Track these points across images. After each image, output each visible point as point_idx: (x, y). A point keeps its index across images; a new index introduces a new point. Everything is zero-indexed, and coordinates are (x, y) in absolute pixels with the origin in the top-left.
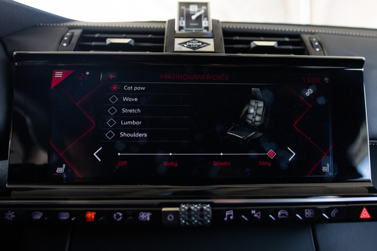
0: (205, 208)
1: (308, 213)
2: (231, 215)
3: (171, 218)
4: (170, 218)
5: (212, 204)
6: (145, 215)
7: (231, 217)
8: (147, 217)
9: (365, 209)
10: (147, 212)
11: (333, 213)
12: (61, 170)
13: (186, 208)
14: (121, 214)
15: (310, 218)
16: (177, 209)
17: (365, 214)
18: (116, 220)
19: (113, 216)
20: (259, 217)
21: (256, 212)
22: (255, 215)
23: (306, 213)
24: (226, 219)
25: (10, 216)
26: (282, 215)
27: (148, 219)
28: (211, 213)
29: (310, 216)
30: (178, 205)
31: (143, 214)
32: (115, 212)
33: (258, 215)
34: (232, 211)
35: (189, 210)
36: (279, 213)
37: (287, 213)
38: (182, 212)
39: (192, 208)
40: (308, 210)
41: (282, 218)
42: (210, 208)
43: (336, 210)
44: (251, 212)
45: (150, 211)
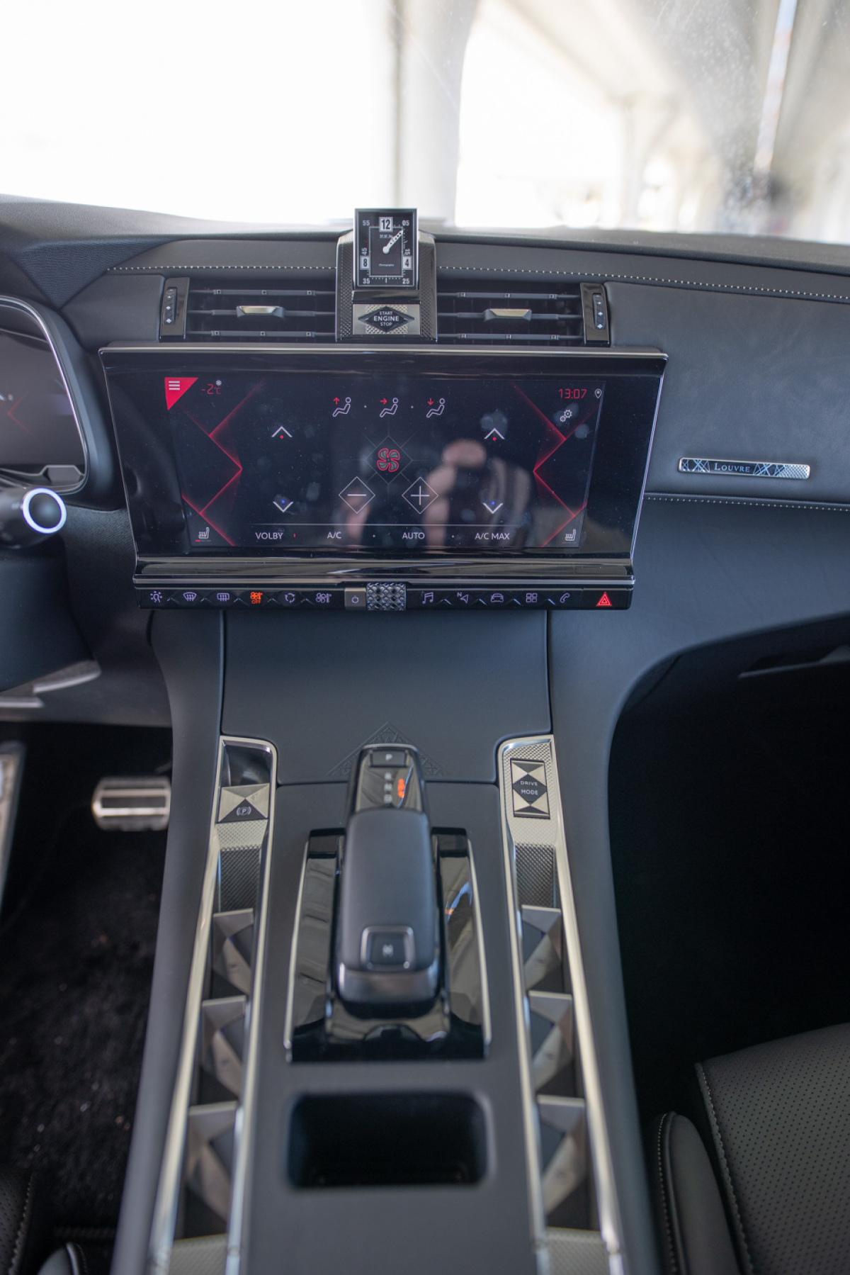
0: (398, 588)
1: (531, 598)
2: (431, 598)
3: (355, 600)
4: (355, 602)
5: (408, 585)
6: (323, 596)
7: (431, 601)
8: (326, 599)
9: (605, 595)
10: (325, 592)
11: (563, 599)
12: (205, 536)
13: (375, 588)
14: (293, 596)
15: (531, 603)
16: (364, 590)
17: (604, 601)
18: (289, 602)
19: (284, 597)
20: (466, 602)
21: (463, 596)
22: (462, 599)
23: (527, 598)
24: (424, 602)
25: (156, 597)
26: (496, 599)
27: (328, 601)
28: (405, 595)
29: (532, 601)
30: (364, 585)
31: (321, 595)
32: (287, 592)
33: (466, 598)
34: (432, 593)
35: (378, 591)
36: (492, 597)
37: (502, 597)
38: (369, 593)
39: (382, 588)
40: (530, 594)
41: (495, 603)
42: (405, 588)
43: (567, 595)
44: (456, 594)
45: (329, 592)
